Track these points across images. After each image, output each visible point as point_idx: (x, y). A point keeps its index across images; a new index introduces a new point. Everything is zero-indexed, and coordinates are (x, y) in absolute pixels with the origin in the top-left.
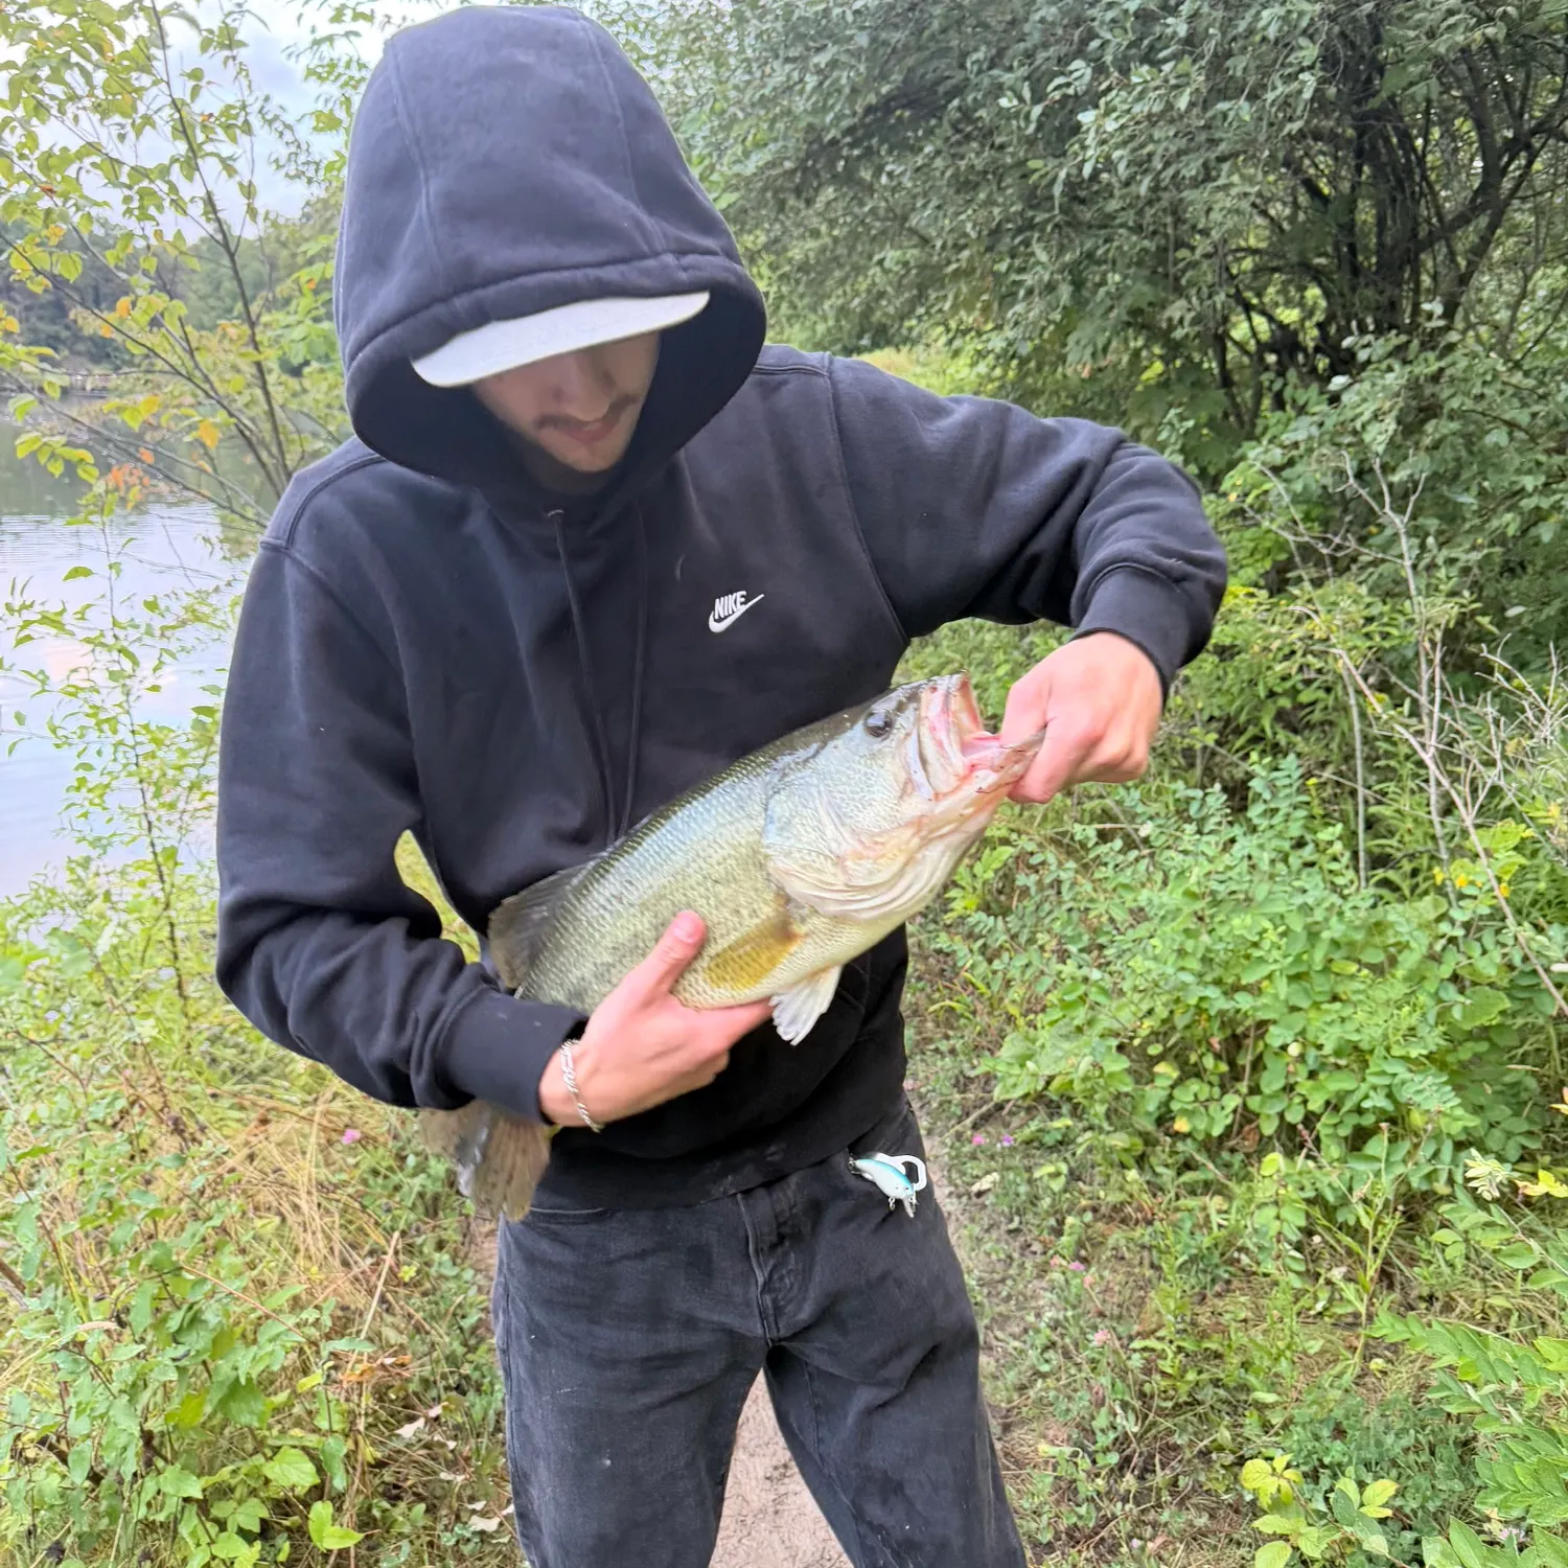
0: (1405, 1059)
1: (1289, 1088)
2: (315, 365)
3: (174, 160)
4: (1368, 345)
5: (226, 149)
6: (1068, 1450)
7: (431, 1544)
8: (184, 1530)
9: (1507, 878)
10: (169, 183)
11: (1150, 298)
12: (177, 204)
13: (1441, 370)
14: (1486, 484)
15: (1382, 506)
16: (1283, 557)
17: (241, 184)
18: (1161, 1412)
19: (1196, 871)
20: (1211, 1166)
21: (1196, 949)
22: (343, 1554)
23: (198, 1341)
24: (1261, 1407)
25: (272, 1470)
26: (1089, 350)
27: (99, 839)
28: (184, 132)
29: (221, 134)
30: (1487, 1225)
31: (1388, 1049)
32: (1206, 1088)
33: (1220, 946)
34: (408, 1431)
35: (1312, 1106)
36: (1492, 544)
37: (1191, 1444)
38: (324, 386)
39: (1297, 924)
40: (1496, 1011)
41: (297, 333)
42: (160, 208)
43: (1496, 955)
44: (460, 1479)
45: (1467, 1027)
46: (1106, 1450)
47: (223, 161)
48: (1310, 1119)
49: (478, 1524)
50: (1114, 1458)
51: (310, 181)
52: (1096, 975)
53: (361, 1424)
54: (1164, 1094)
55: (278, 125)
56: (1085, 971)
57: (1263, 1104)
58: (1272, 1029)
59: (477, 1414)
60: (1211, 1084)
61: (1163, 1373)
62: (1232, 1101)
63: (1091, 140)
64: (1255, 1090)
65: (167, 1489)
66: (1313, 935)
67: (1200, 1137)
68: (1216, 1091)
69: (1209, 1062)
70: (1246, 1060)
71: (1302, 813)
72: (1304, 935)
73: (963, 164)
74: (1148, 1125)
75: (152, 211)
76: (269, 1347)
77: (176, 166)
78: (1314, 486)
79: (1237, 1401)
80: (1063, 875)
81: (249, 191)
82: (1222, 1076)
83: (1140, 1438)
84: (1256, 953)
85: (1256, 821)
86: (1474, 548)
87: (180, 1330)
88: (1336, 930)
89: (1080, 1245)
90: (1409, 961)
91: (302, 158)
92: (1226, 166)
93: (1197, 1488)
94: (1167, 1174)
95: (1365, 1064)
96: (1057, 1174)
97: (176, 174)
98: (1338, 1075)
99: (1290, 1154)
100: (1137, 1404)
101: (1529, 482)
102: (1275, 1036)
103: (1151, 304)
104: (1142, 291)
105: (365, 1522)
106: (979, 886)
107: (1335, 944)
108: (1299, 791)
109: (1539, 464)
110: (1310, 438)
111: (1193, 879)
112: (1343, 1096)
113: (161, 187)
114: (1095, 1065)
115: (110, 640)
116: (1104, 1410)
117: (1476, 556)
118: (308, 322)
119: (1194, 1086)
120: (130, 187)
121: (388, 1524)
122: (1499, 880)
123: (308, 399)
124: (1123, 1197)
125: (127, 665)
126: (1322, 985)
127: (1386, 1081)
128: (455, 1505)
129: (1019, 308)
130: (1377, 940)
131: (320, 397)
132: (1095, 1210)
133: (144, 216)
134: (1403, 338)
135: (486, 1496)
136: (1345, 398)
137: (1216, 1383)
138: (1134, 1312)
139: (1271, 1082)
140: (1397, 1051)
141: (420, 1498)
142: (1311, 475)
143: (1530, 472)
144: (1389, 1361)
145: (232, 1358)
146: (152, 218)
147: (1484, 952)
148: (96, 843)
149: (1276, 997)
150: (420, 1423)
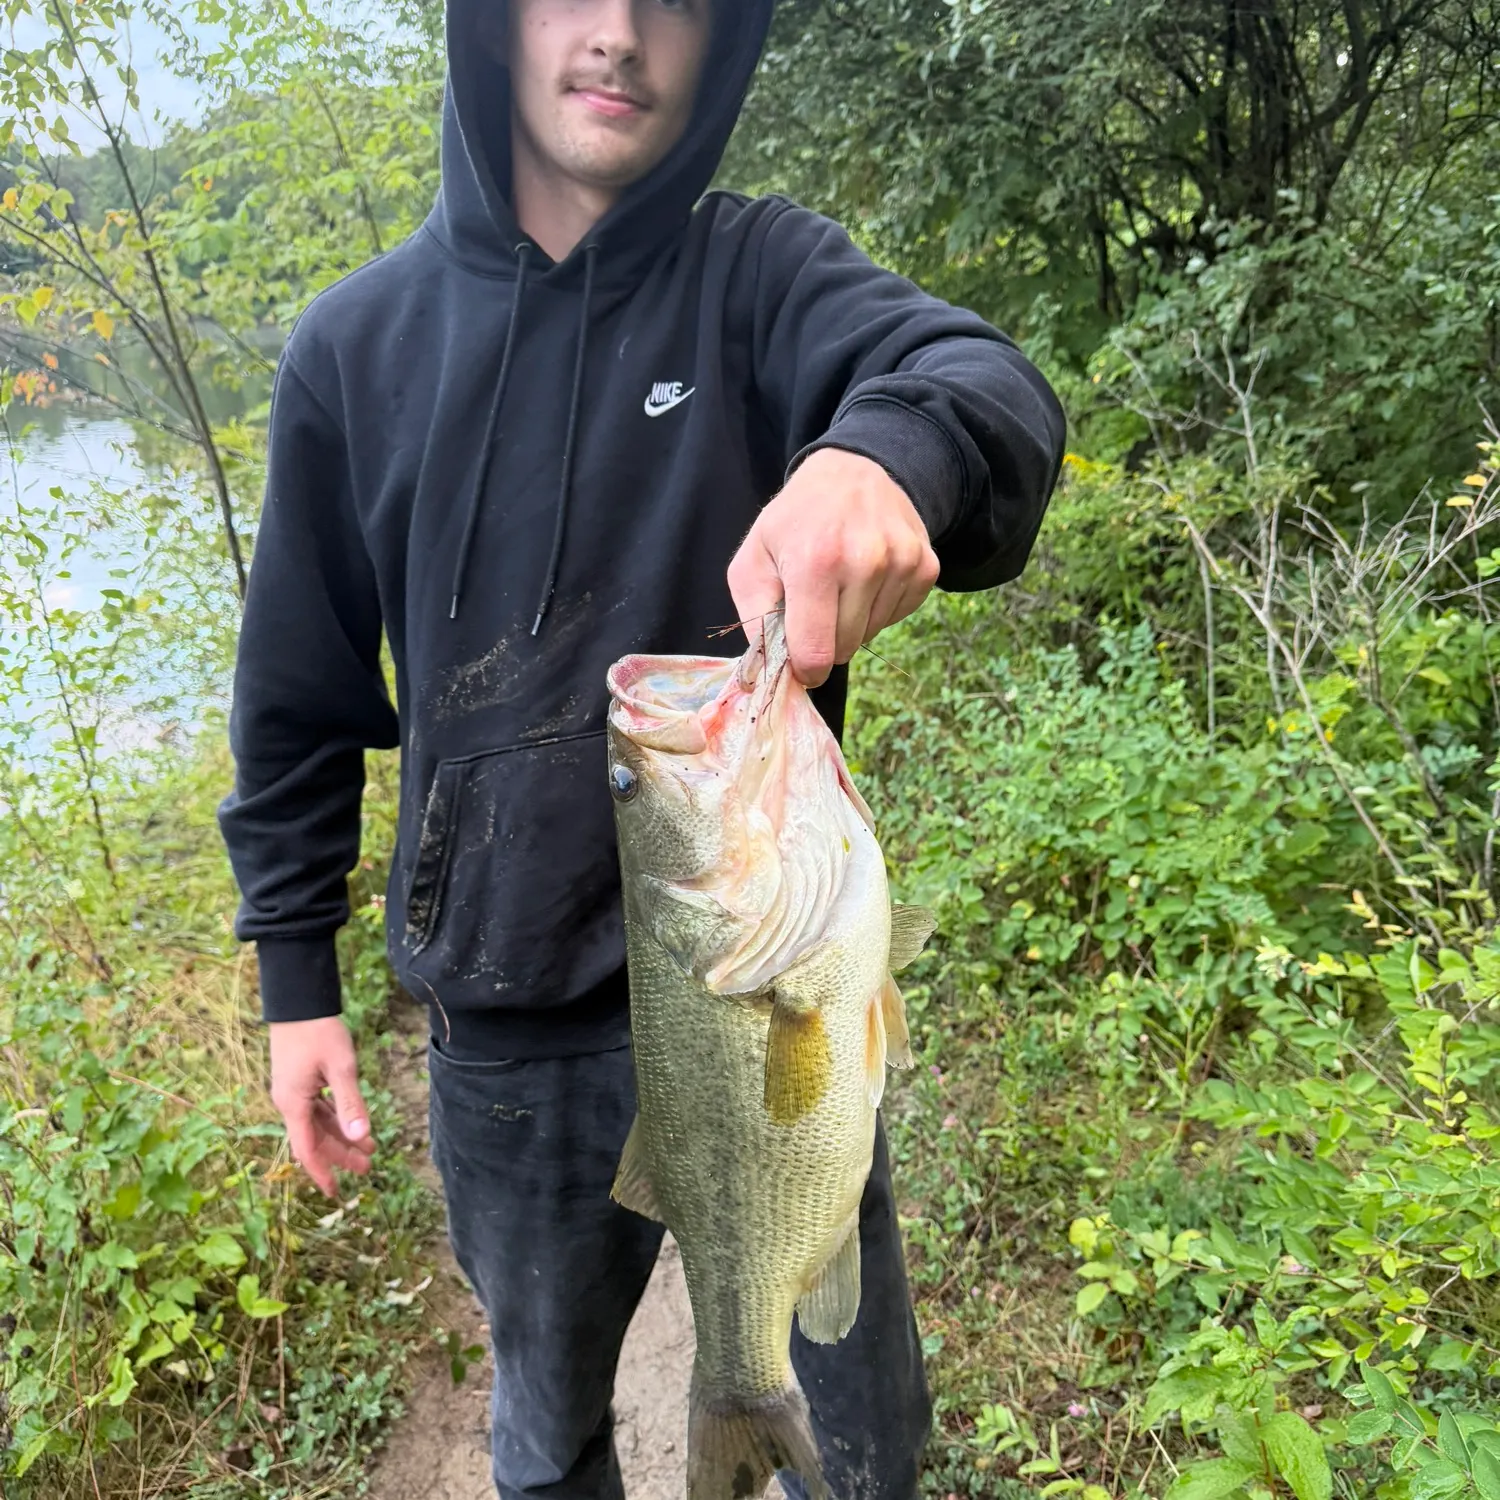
0: (1232, 885)
1: (1129, 917)
2: (213, 267)
3: (50, 47)
4: (1226, 230)
5: (102, 33)
6: (921, 1221)
7: (351, 1314)
8: (123, 1298)
9: (1332, 724)
10: (48, 69)
11: (1024, 186)
12: (57, 91)
13: (1296, 254)
14: (1334, 365)
15: (1227, 380)
16: (1144, 436)
17: (120, 70)
18: (1005, 1187)
19: (1048, 724)
20: (1060, 987)
21: (1047, 795)
22: (272, 1321)
23: (129, 1138)
24: (1093, 1182)
25: (204, 1253)
26: (967, 240)
27: (21, 725)
28: (59, 15)
29: (97, 18)
30: (1283, 1011)
31: (1215, 876)
32: (1058, 921)
33: (1069, 791)
34: (327, 1221)
35: (1149, 930)
36: (1336, 421)
37: (1029, 1212)
38: (223, 288)
39: (1137, 768)
40: (1315, 843)
41: (193, 231)
42: (40, 95)
43: (1318, 791)
44: (377, 1260)
45: (1290, 857)
46: (954, 1220)
47: (100, 45)
48: (1148, 941)
49: (394, 1298)
50: (960, 1226)
51: (200, 78)
52: (959, 822)
53: (284, 1216)
54: (1018, 925)
55: (164, 18)
56: (949, 819)
57: (1106, 932)
58: (1113, 863)
59: (393, 1208)
60: (1063, 918)
61: (1007, 1156)
62: (1079, 930)
63: (956, 21)
64: (1100, 921)
65: (107, 1262)
66: (1152, 778)
67: (1051, 963)
68: (1067, 922)
69: (1060, 897)
70: (1093, 895)
71: (1153, 674)
72: (1143, 780)
73: (839, 51)
74: (1005, 954)
75: (33, 98)
76: (192, 1141)
77: (54, 52)
78: (1171, 367)
79: (1070, 1179)
80: (929, 731)
81: (128, 77)
82: (1072, 909)
83: (986, 1209)
84: (1100, 794)
85: (1106, 679)
86: (1319, 424)
87: (110, 1129)
88: (1170, 773)
89: (941, 1056)
90: (1240, 800)
91: (191, 54)
92: (1089, 51)
93: (1032, 1250)
94: (1021, 994)
95: (1194, 889)
96: (920, 998)
97: (54, 60)
98: (1172, 900)
99: (1128, 973)
100: (983, 1181)
101: (1373, 363)
102: (1117, 869)
103: (1025, 193)
104: (1016, 179)
105: (291, 1296)
106: (861, 753)
107: (1171, 785)
108: (1152, 654)
109: (1383, 345)
110: (1170, 322)
111: (1045, 731)
112: (1174, 918)
113: (39, 73)
114: (952, 896)
115: (17, 527)
116: (953, 1188)
117: (1319, 432)
118: (203, 220)
119: (1046, 919)
120: (8, 73)
121: (311, 1298)
122: (1324, 726)
123: (209, 302)
124: (979, 1015)
125: (37, 551)
126: (1159, 823)
127: (1211, 903)
128: (373, 1283)
129: (894, 193)
130: (1213, 784)
131: (220, 298)
132: (955, 1027)
133: (24, 103)
134: (1259, 223)
135: (401, 1274)
136: (1201, 280)
137: (1054, 1163)
138: (986, 1109)
139: (1114, 912)
140: (1223, 877)
141: (341, 1278)
142: (1170, 356)
143: (1374, 353)
144: (1209, 1144)
145: (159, 1152)
146: (33, 105)
147: (1307, 789)
148: (18, 728)
149: (1116, 832)
150: (339, 1214)
